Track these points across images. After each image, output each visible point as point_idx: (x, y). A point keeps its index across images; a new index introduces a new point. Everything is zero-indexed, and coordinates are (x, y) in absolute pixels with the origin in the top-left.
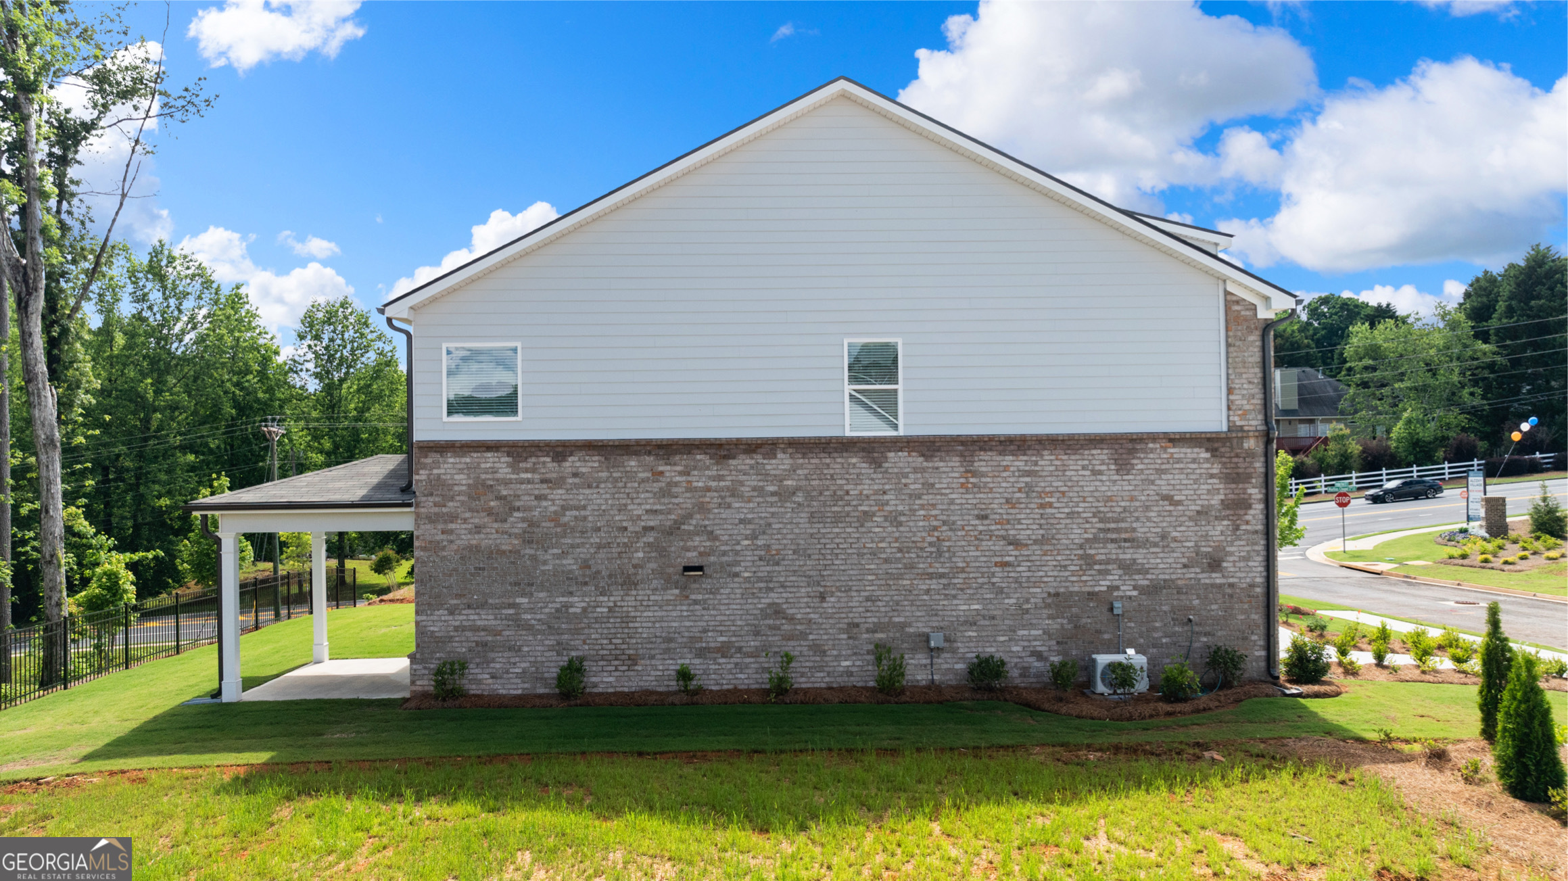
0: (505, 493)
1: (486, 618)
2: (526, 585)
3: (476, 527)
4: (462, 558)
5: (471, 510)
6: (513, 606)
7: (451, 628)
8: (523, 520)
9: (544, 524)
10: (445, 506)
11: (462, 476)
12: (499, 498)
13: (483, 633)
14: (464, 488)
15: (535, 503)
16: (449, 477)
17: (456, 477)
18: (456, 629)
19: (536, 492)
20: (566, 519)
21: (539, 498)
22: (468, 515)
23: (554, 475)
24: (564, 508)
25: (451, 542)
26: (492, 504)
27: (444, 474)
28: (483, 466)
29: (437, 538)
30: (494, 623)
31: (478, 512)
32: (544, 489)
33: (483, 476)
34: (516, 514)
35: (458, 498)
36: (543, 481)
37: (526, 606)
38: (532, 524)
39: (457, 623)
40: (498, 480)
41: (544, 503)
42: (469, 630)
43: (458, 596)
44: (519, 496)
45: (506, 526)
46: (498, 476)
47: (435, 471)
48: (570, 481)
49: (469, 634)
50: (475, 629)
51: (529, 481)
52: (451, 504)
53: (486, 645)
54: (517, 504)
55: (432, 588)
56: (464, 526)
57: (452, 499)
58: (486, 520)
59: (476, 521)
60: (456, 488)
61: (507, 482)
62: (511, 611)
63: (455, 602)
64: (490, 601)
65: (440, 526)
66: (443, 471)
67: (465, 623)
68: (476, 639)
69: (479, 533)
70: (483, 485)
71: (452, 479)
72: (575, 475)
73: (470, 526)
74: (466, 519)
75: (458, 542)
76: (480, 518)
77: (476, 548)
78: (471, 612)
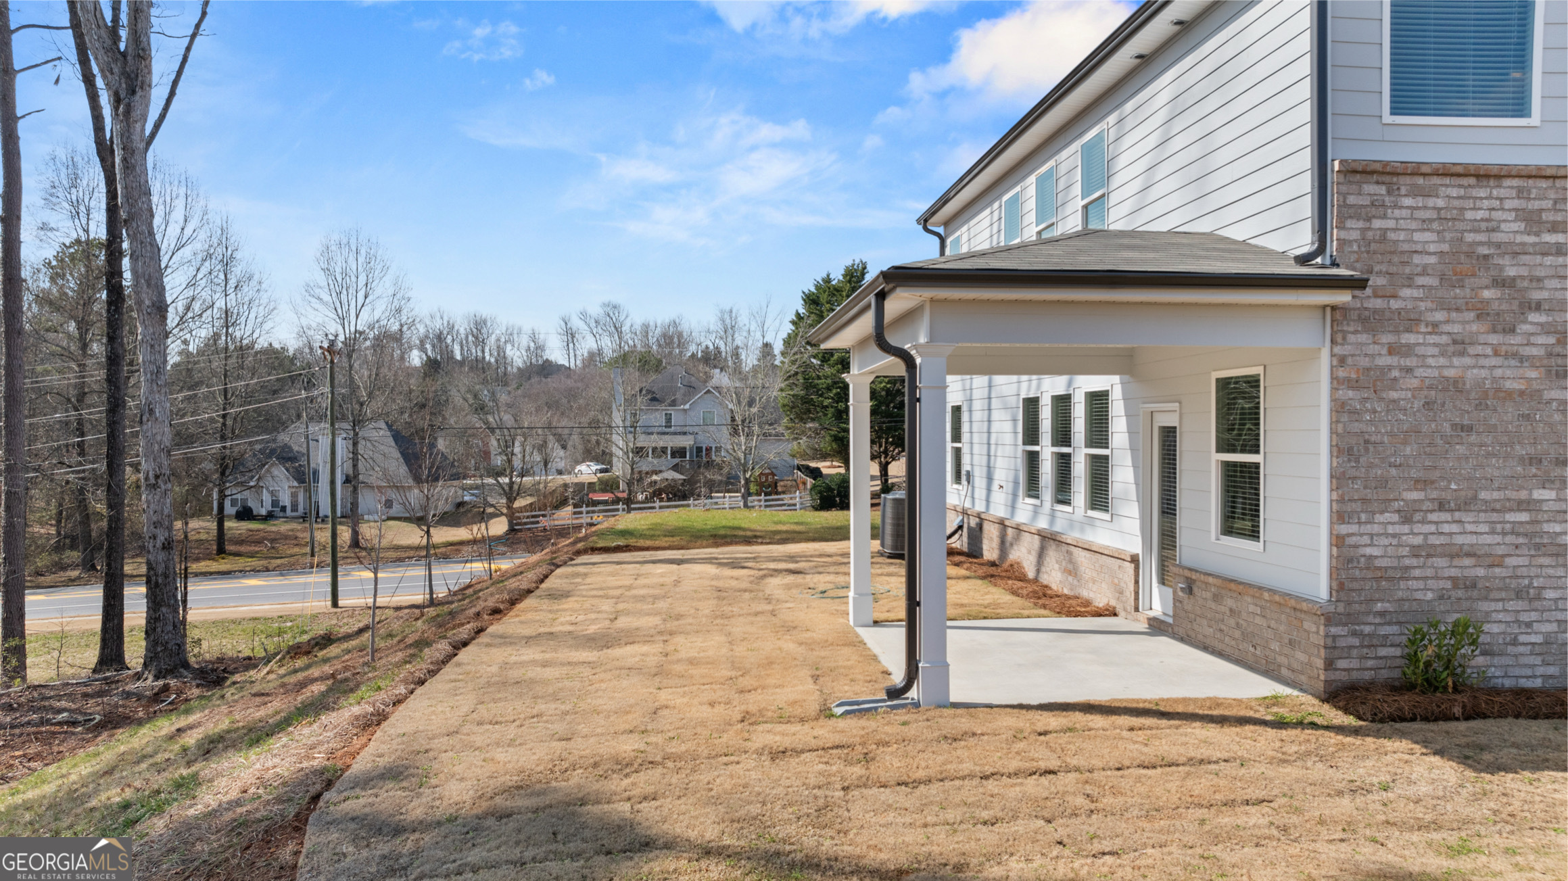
0: (1511, 272)
1: (1470, 532)
2: (1551, 463)
3: (1455, 342)
4: (1428, 405)
5: (1443, 305)
7: (1405, 551)
10: (1395, 296)
11: (1428, 236)
12: (1501, 283)
13: (1467, 562)
14: (1432, 260)
16: (1402, 236)
17: (1417, 236)
18: (1415, 551)
22: (1439, 316)
25: (1409, 370)
26: (1487, 294)
27: (1395, 230)
28: (1469, 215)
29: (1382, 361)
30: (1488, 540)
31: (1458, 310)
33: (1470, 237)
34: (1534, 318)
35: (1420, 281)
37: (1552, 506)
39: (1418, 540)
40: (1498, 246)
42: (1442, 555)
43: (1422, 483)
45: (1516, 340)
46: (1499, 237)
47: (1377, 224)
49: (1441, 562)
50: (1455, 553)
52: (1406, 292)
53: (1474, 586)
54: (1535, 296)
55: (1371, 466)
56: (1432, 340)
57: (1409, 282)
58: (1474, 328)
59: (1456, 328)
60: (1417, 259)
62: (1524, 517)
63: (1415, 495)
65: (1387, 338)
66: (1390, 224)
68: (1453, 572)
69: (1462, 354)
70: (1471, 255)
71: (1411, 241)
73: (1444, 339)
74: (1435, 325)
75: (1420, 372)
76: (1463, 324)
77: (1456, 386)
78: (1445, 516)
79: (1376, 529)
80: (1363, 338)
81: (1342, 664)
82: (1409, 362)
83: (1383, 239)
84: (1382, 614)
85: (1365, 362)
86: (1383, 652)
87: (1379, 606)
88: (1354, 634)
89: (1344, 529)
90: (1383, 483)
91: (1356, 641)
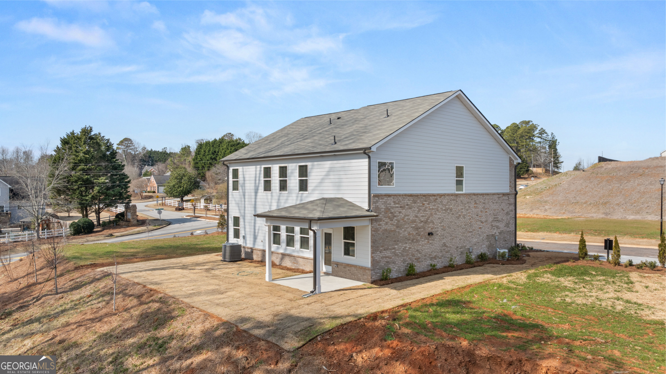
0: (392, 211)
1: (388, 253)
2: (396, 242)
4: (383, 234)
5: (385, 217)
6: (394, 248)
7: (380, 258)
8: (396, 220)
9: (401, 221)
11: (383, 206)
12: (391, 213)
13: (388, 258)
14: (383, 210)
15: (399, 214)
16: (380, 206)
17: (382, 206)
18: (382, 258)
19: (399, 211)
20: (405, 219)
21: (400, 212)
22: (384, 219)
23: (403, 205)
24: (405, 216)
25: (381, 228)
26: (390, 215)
28: (388, 202)
29: (377, 227)
30: (390, 254)
32: (400, 210)
33: (388, 206)
34: (395, 218)
35: (382, 213)
36: (401, 207)
37: (397, 248)
38: (399, 221)
39: (382, 256)
40: (391, 207)
41: (401, 214)
43: (382, 246)
44: (395, 212)
45: (393, 222)
46: (391, 205)
47: (377, 204)
48: (406, 207)
49: (384, 259)
50: (386, 257)
51: (397, 207)
52: (380, 215)
53: (389, 262)
54: (395, 215)
55: (376, 244)
56: (384, 223)
59: (386, 221)
60: (382, 210)
61: (393, 208)
62: (394, 250)
63: (381, 248)
64: (389, 247)
66: (378, 204)
67: (384, 255)
68: (386, 260)
69: (387, 225)
70: (388, 208)
72: (407, 205)
73: (385, 223)
74: (384, 220)
75: (382, 228)
76: (387, 220)
77: (386, 230)
78: (385, 251)
79: (377, 254)
80: (375, 223)
81: (373, 277)
82: (381, 227)
83: (378, 207)
84: (378, 268)
85: (375, 227)
86: (378, 275)
87: (377, 267)
88: (374, 272)
89: (373, 255)
90: (378, 247)
91: (374, 273)
